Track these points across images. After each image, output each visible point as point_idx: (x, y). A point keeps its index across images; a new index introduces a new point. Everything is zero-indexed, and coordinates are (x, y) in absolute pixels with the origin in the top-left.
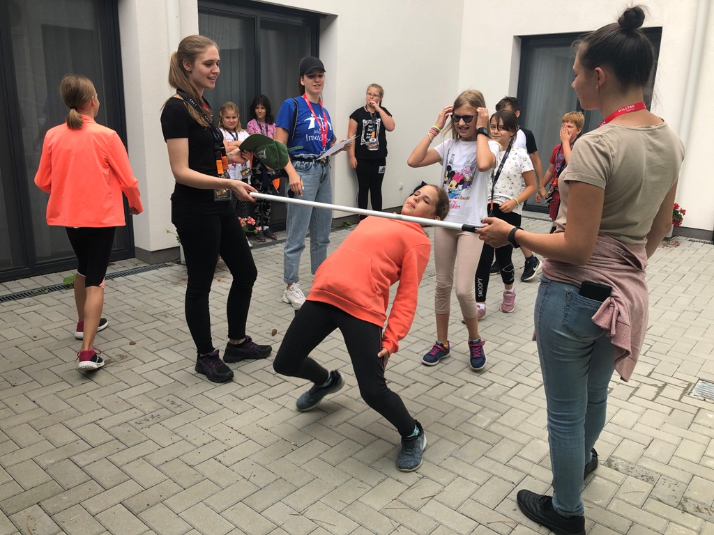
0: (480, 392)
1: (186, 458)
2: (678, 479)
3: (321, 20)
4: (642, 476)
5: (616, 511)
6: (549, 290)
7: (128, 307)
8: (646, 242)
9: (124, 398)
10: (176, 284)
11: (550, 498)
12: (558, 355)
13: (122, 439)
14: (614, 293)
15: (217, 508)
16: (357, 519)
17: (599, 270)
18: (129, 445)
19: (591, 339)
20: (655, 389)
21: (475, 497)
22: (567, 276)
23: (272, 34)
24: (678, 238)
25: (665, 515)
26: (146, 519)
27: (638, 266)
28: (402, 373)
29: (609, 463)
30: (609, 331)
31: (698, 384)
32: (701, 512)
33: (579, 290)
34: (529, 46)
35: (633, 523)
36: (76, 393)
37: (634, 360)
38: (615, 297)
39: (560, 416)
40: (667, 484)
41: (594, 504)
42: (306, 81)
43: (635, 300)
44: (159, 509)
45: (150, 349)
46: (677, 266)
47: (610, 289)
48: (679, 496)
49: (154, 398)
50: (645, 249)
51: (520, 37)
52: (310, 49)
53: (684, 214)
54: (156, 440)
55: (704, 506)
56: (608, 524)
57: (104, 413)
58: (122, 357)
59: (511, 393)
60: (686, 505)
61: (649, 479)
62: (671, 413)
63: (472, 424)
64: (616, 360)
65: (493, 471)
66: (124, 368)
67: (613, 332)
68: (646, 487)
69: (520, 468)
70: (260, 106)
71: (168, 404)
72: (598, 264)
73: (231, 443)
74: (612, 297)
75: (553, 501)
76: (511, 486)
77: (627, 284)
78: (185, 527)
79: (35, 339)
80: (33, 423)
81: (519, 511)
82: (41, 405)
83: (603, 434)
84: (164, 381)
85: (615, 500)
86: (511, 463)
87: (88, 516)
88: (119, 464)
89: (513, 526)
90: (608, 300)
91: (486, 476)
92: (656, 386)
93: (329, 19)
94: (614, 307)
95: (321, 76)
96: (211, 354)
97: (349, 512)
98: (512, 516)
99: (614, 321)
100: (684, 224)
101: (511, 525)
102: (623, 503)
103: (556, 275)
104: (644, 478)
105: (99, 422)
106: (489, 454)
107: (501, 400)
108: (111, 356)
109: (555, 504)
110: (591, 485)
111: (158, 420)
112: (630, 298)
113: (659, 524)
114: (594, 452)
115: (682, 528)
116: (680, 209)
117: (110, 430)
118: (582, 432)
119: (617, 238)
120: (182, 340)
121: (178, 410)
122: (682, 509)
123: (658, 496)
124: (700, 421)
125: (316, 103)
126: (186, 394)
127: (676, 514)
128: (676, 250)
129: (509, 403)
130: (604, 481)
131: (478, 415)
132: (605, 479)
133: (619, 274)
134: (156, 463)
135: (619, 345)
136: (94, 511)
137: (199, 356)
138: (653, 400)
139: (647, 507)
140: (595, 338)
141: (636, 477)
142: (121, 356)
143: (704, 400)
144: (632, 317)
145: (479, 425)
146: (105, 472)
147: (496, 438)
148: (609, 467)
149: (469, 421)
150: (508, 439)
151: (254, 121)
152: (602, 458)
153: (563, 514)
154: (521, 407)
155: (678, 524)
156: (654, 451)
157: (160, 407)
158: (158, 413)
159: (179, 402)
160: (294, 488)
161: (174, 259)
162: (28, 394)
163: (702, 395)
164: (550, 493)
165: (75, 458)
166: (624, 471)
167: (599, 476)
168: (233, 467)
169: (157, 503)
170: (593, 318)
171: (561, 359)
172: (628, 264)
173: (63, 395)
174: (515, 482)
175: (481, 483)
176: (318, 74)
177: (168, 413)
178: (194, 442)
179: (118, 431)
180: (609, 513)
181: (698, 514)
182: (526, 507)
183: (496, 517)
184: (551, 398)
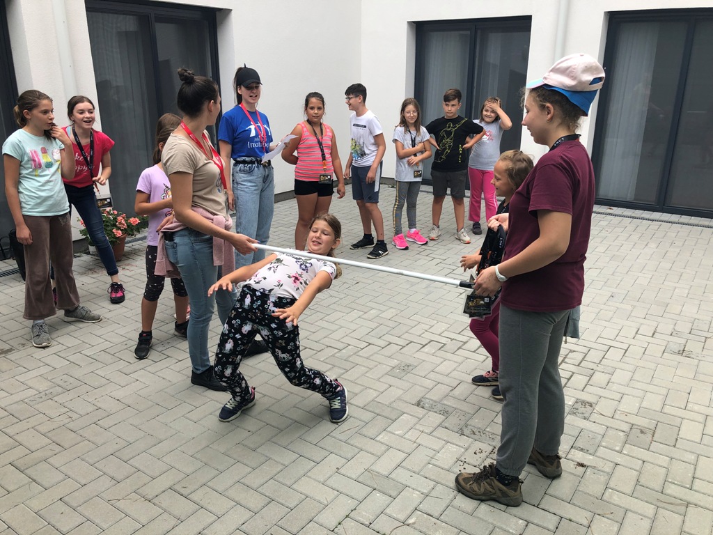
2: (467, 411)
3: (217, 13)
4: (440, 411)
5: (409, 438)
9: (22, 381)
13: (16, 415)
15: (91, 461)
18: (21, 419)
25: (445, 439)
26: (30, 474)
29: (418, 403)
32: (475, 434)
34: (423, 32)
35: (419, 446)
40: (457, 415)
41: (394, 434)
42: (242, 91)
48: (464, 423)
49: (50, 379)
51: (414, 22)
54: (47, 413)
55: (478, 430)
56: (400, 448)
57: (3, 394)
59: (360, 353)
60: (465, 430)
61: (445, 413)
62: (483, 361)
66: (25, 355)
71: (61, 383)
73: (112, 411)
78: (61, 477)
84: (59, 363)
88: (11, 434)
93: (225, 13)
95: (257, 88)
97: (200, 455)
102: (418, 431)
107: (350, 359)
108: (12, 344)
111: (51, 396)
113: (438, 445)
115: (455, 446)
117: (6, 408)
121: (69, 387)
122: (461, 433)
123: (446, 425)
126: (79, 373)
127: (455, 437)
129: (356, 362)
130: (410, 417)
134: (44, 431)
138: (473, 352)
139: (435, 433)
141: (436, 412)
142: (22, 344)
148: (417, 406)
152: (415, 399)
154: (365, 364)
155: (453, 444)
156: (457, 392)
157: (53, 385)
158: (51, 391)
159: (71, 380)
160: (158, 441)
166: (428, 408)
168: (110, 429)
169: (41, 462)
177: (60, 390)
179: (13, 408)
180: (403, 439)
181: (473, 436)
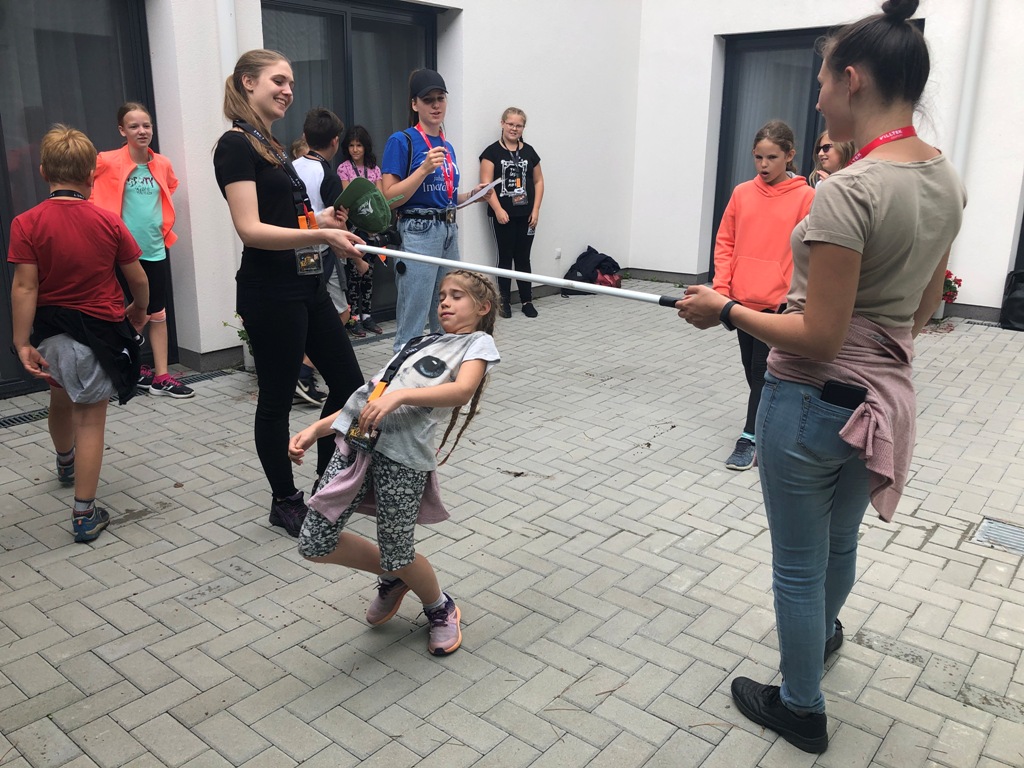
0: (676, 542)
1: (260, 646)
2: (955, 658)
3: (440, 17)
4: (906, 655)
5: (869, 704)
6: (778, 394)
7: (172, 434)
8: (913, 324)
9: (168, 564)
10: (239, 399)
11: (777, 689)
12: (790, 485)
13: (167, 623)
14: (870, 397)
15: (304, 715)
16: (506, 726)
17: (848, 365)
18: (177, 629)
19: (835, 464)
20: (923, 533)
21: (672, 690)
22: (803, 374)
23: (368, 38)
24: (952, 319)
25: (939, 710)
26: (203, 734)
27: (902, 359)
28: (565, 519)
29: (859, 638)
30: (863, 450)
31: (983, 524)
32: (990, 704)
33: (820, 394)
34: (736, 49)
35: (894, 722)
36: (99, 558)
37: (899, 492)
38: (872, 403)
39: (792, 571)
40: (941, 666)
41: (840, 696)
42: (419, 106)
43: (898, 406)
44: (222, 719)
45: (203, 493)
46: (951, 359)
47: (865, 392)
48: (959, 682)
49: (212, 563)
50: (911, 335)
51: (723, 36)
52: (423, 58)
53: (960, 285)
54: (215, 620)
55: (994, 696)
56: (860, 724)
57: (140, 585)
58: (164, 505)
59: (720, 543)
60: (969, 695)
61: (915, 659)
62: (945, 566)
63: (666, 589)
64: (873, 492)
65: (696, 654)
66: (167, 520)
67: (869, 452)
68: (911, 671)
69: (735, 648)
70: (355, 143)
71: (232, 571)
72: (847, 356)
73: (324, 624)
74: (867, 402)
75: (782, 692)
76: (721, 675)
77: (887, 383)
78: (260, 743)
79: (37, 482)
80: (37, 602)
81: (734, 710)
82: (48, 576)
83: (851, 598)
84: (223, 538)
85: (868, 690)
86: (722, 641)
87: (120, 732)
88: (163, 657)
89: (726, 729)
90: (861, 407)
91: (687, 660)
92: (923, 528)
93: (451, 14)
94: (870, 417)
95: (441, 99)
96: (292, 498)
97: (494, 716)
98: (723, 715)
99: (870, 436)
100: (960, 299)
101: (723, 729)
102: (880, 693)
103: (788, 372)
104: (909, 658)
105: (133, 598)
106: (689, 630)
107: (706, 553)
108: (146, 503)
109: (784, 696)
110: (835, 669)
111: (218, 593)
112: (892, 404)
113: (931, 722)
114: (838, 623)
115: (963, 727)
116: (953, 277)
117: (149, 609)
118: (822, 593)
119: (873, 319)
120: (248, 478)
121: (246, 578)
122: (962, 700)
123: (929, 683)
124: (987, 577)
125: (436, 136)
126: (258, 555)
127: (955, 708)
128: (950, 337)
129: (719, 559)
130: (854, 663)
131: (673, 575)
132: (854, 660)
133: (876, 369)
134: (216, 653)
135: (877, 470)
136: (128, 724)
137: (274, 500)
138: (919, 549)
139: (914, 698)
140: (844, 461)
141: (898, 657)
142: (162, 503)
143: (992, 547)
144: (895, 431)
145: (675, 589)
146: (144, 670)
147: (700, 608)
148: (859, 643)
149: (662, 584)
150: (716, 607)
151: (347, 163)
152: (849, 631)
153: (795, 710)
154: (734, 563)
155: (958, 721)
156: (920, 620)
157: (220, 574)
158: (217, 583)
159: (247, 567)
160: (415, 685)
161: (235, 364)
162: (28, 561)
163: (989, 540)
164: (778, 682)
165: (100, 651)
166: (881, 649)
167: (846, 657)
168: (327, 657)
169: (219, 711)
170: (840, 433)
171: (794, 492)
172: (888, 356)
173: (80, 561)
174: (728, 669)
175: (679, 670)
176: (437, 96)
177: (231, 582)
178: (271, 623)
179: (162, 611)
180: (861, 708)
181: (987, 707)
182: (744, 701)
183: (701, 717)
184: (778, 547)
